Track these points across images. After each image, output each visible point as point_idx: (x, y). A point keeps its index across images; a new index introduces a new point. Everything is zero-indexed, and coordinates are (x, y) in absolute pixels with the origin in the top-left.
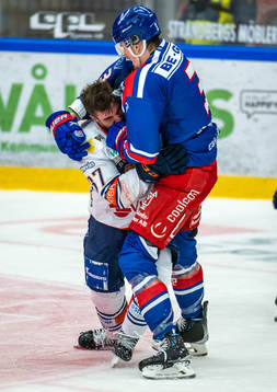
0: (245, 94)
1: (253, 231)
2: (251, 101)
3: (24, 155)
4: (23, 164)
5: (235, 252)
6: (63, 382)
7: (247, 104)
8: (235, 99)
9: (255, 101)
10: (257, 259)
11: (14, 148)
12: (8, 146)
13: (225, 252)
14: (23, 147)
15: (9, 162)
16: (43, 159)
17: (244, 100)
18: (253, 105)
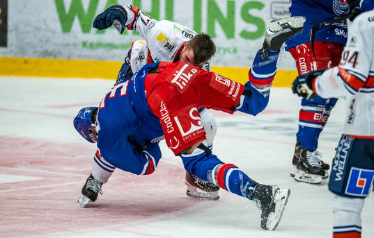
0: (274, 5)
1: (280, 112)
2: (279, 10)
3: (100, 51)
4: (99, 58)
5: (265, 128)
6: (129, 229)
7: (276, 13)
8: (267, 8)
9: (282, 11)
10: (283, 134)
11: (92, 46)
12: (88, 44)
13: (257, 128)
14: (99, 45)
15: (88, 57)
16: (115, 55)
17: (274, 9)
18: (281, 14)
